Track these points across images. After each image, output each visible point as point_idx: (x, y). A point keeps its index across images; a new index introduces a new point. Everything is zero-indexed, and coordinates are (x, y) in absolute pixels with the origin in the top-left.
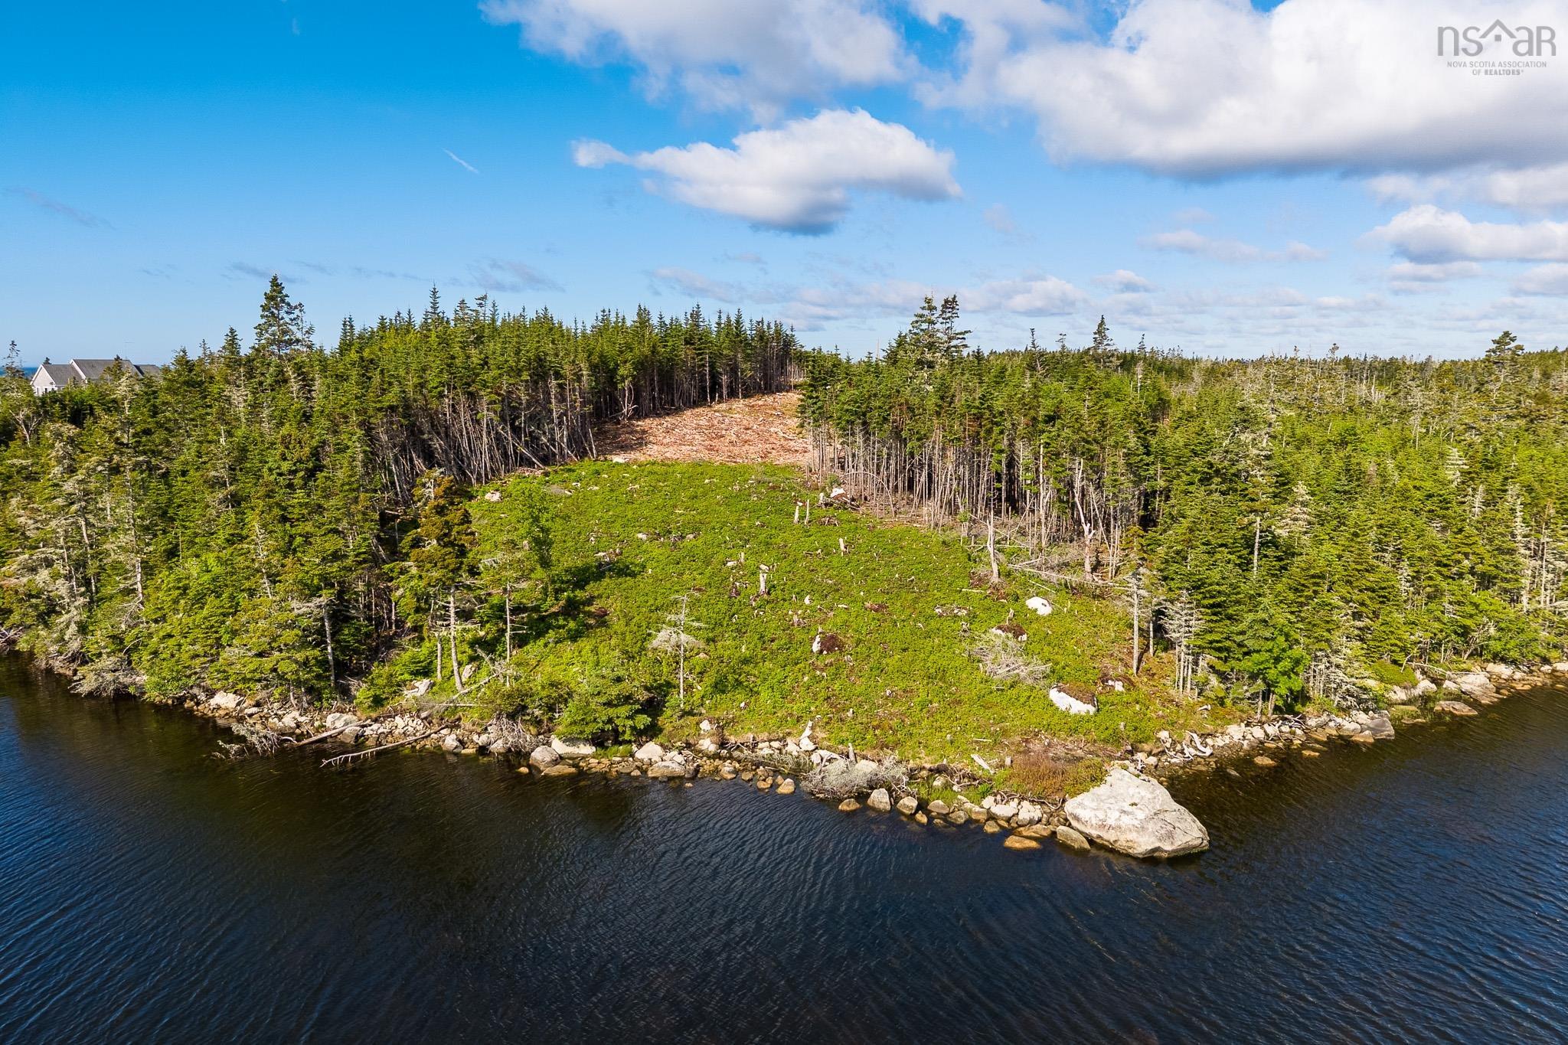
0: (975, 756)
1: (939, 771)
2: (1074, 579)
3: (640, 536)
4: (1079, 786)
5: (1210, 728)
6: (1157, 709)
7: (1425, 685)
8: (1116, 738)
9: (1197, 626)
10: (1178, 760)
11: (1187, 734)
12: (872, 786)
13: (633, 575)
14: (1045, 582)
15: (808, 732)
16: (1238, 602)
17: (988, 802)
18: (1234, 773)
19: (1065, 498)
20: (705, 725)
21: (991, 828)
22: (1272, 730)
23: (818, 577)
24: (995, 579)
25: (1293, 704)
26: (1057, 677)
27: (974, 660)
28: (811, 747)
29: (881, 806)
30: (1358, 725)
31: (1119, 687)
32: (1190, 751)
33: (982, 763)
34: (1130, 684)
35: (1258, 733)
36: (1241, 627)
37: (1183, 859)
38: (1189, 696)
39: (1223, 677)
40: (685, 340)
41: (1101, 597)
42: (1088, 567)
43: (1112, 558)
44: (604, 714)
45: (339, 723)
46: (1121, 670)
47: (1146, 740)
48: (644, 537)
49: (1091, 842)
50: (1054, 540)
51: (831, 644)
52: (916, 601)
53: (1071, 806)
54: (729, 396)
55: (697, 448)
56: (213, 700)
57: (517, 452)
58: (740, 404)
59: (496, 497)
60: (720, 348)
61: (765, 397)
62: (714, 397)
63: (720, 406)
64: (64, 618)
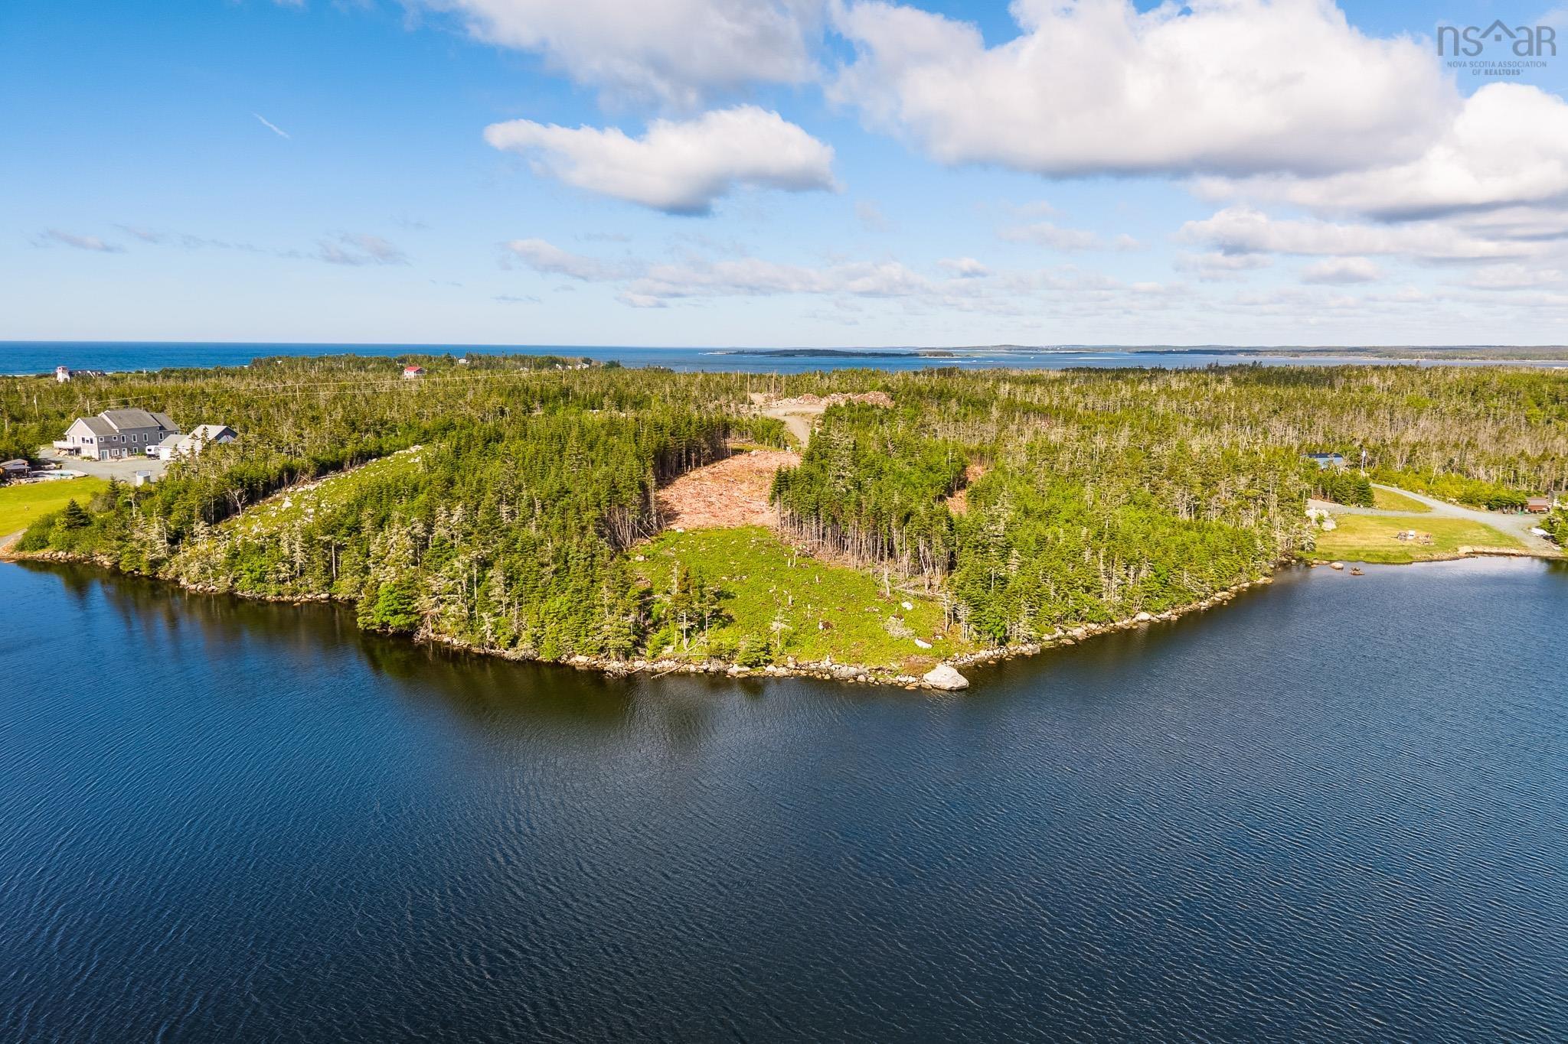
0: (891, 663)
1: (879, 669)
2: (921, 593)
3: (724, 578)
4: (928, 670)
5: (973, 652)
6: (954, 646)
7: (1060, 633)
8: (940, 656)
9: (969, 613)
10: (962, 663)
11: (965, 654)
12: (857, 675)
13: (733, 597)
14: (908, 595)
15: (828, 659)
16: (984, 604)
17: (898, 677)
18: (982, 666)
19: (916, 556)
20: (789, 658)
21: (900, 685)
22: (996, 652)
23: (811, 596)
24: (888, 594)
25: (1004, 641)
26: (917, 635)
27: (886, 630)
28: (832, 663)
29: (861, 680)
30: (1028, 649)
31: (940, 638)
32: (966, 660)
33: (895, 666)
34: (944, 637)
35: (991, 653)
36: (985, 613)
37: (960, 690)
38: (967, 640)
39: (979, 633)
40: (671, 433)
41: (932, 600)
42: (926, 587)
43: (937, 582)
44: (754, 655)
45: (639, 664)
46: (941, 631)
47: (950, 656)
49: (932, 686)
50: (911, 577)
51: (827, 626)
52: (856, 605)
53: (926, 676)
54: (696, 466)
55: (707, 515)
56: (573, 660)
57: (639, 532)
58: (704, 472)
59: (642, 558)
60: (691, 436)
61: (716, 464)
62: (687, 468)
63: (693, 474)
64: (484, 627)
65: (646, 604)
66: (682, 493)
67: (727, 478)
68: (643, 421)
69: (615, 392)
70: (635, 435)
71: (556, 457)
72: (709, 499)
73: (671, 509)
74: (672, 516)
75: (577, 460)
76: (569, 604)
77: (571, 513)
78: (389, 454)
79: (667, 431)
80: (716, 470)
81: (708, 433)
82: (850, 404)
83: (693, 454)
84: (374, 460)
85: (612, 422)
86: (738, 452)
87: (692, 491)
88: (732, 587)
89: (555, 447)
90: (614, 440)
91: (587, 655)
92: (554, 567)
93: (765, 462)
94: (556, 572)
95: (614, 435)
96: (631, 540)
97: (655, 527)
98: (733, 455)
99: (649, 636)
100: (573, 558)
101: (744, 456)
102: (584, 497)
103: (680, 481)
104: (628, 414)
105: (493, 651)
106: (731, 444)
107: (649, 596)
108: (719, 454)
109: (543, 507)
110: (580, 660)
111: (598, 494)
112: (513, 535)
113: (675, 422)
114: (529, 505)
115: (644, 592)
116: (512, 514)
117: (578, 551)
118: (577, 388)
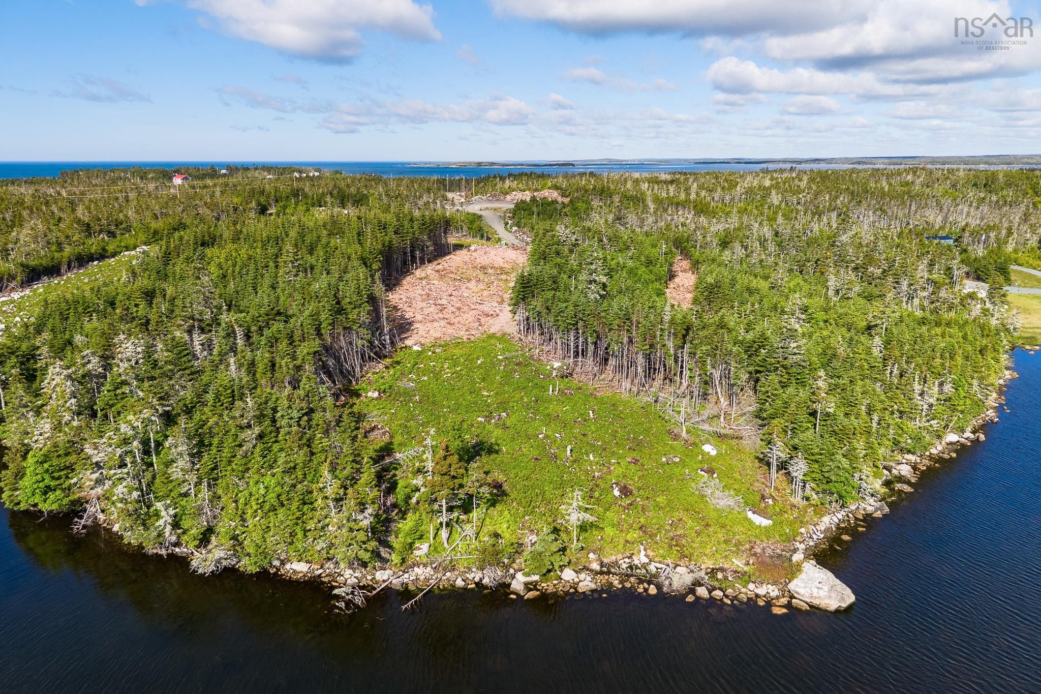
0: (734, 560)
1: (719, 572)
2: (718, 429)
3: (480, 419)
4: (791, 576)
5: (817, 521)
6: (792, 513)
8: (787, 539)
9: (805, 469)
10: (814, 544)
11: (810, 527)
12: (695, 586)
13: (497, 452)
14: (706, 433)
15: (643, 553)
17: (753, 588)
18: (838, 548)
20: (591, 555)
21: (760, 602)
22: (841, 517)
23: (590, 440)
24: (684, 434)
26: (745, 502)
27: (703, 497)
28: (647, 561)
29: (705, 596)
30: (872, 507)
31: (770, 501)
32: (816, 539)
33: (738, 564)
35: (835, 519)
36: (827, 469)
38: (800, 501)
40: (394, 232)
42: (722, 420)
45: (383, 577)
46: (768, 491)
47: (796, 536)
48: (483, 420)
49: (811, 606)
51: (624, 490)
52: (650, 454)
53: (792, 587)
54: (421, 264)
55: (443, 323)
56: (288, 566)
57: (369, 357)
58: (429, 269)
59: (376, 394)
60: (414, 234)
61: (440, 261)
62: (413, 266)
63: (418, 273)
64: (161, 522)
65: (386, 469)
66: (411, 294)
67: (453, 276)
68: (366, 220)
69: (339, 192)
70: (359, 234)
71: (271, 264)
72: (440, 302)
73: (402, 317)
74: (403, 327)
75: (293, 267)
76: (278, 489)
77: (283, 346)
78: (114, 255)
79: (391, 230)
80: (440, 267)
81: (431, 231)
82: (534, 199)
83: (418, 252)
84: (96, 263)
85: (334, 221)
86: (458, 247)
87: (420, 292)
88: (495, 435)
89: (271, 251)
90: (336, 241)
91: (308, 562)
92: (257, 430)
93: (485, 257)
94: (261, 436)
95: (337, 234)
96: (361, 368)
97: (389, 347)
98: (454, 250)
99: (393, 525)
100: (282, 416)
101: (464, 252)
102: (301, 320)
103: (407, 281)
104: (349, 211)
105: (177, 550)
106: (452, 240)
107: (389, 455)
108: (442, 251)
109: (248, 336)
110: (298, 568)
111: (318, 314)
112: (205, 378)
113: (398, 220)
114: (228, 335)
115: (382, 449)
116: (208, 346)
117: (290, 407)
118: (307, 190)
